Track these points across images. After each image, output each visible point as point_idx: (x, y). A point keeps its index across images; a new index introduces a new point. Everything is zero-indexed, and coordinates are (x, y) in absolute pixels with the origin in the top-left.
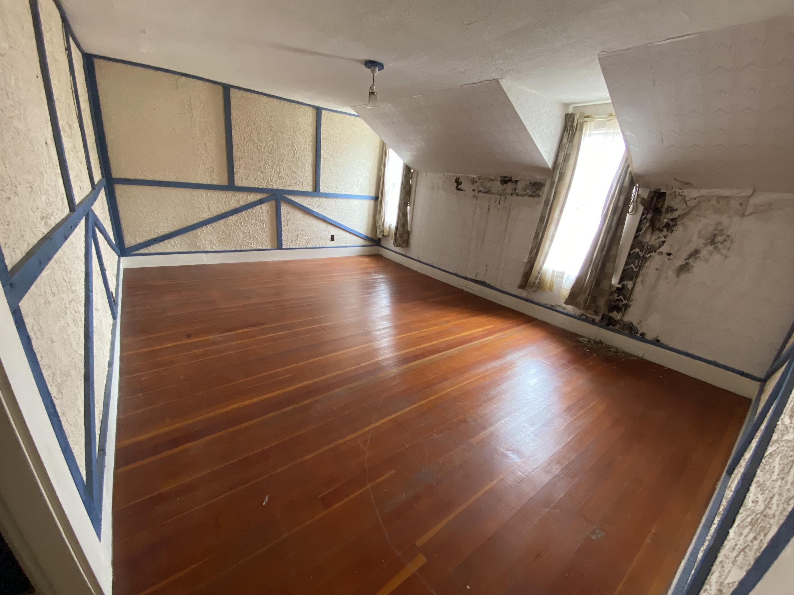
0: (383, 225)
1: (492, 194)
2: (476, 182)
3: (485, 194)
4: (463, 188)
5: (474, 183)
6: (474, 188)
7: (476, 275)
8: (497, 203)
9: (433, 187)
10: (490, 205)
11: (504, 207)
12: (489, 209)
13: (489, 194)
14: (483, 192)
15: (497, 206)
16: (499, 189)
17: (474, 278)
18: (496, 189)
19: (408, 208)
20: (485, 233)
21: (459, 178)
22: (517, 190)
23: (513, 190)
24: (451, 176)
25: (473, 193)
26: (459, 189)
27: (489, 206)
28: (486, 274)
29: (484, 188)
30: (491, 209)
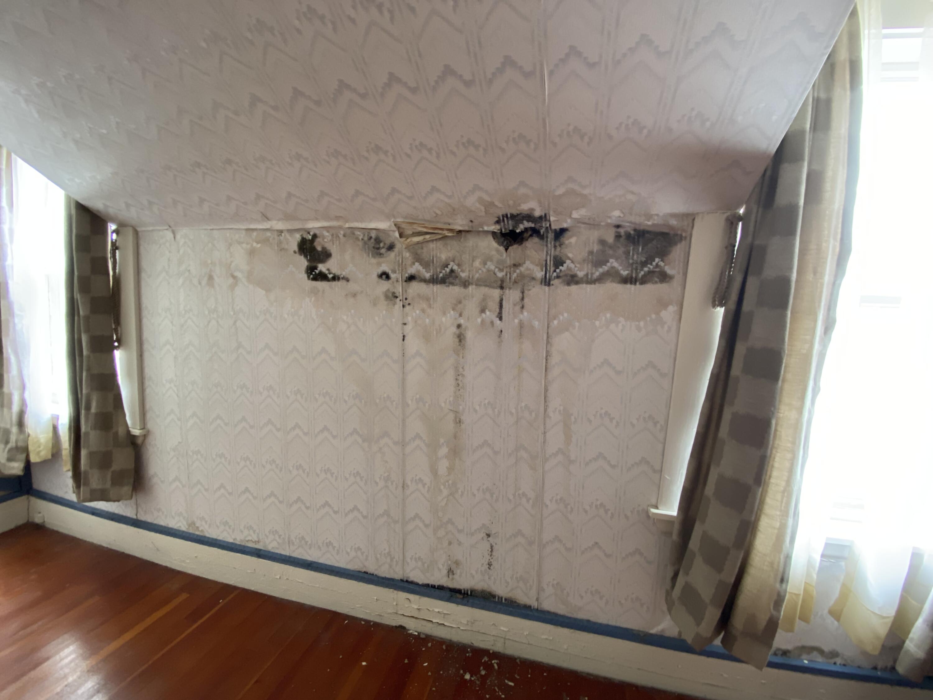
0: (21, 424)
1: (465, 284)
2: (391, 247)
3: (437, 289)
4: (335, 270)
5: (383, 251)
6: (385, 268)
7: (450, 572)
8: (490, 315)
9: (211, 278)
10: (462, 321)
11: (521, 325)
12: (461, 338)
13: (452, 284)
14: (425, 281)
15: (492, 323)
16: (491, 266)
17: (444, 581)
18: (477, 263)
19: (117, 354)
20: (458, 422)
21: (315, 236)
22: (568, 262)
23: (550, 263)
24: (281, 232)
25: (385, 285)
26: (322, 277)
27: (459, 326)
28: (490, 565)
29: (426, 265)
30: (469, 335)
